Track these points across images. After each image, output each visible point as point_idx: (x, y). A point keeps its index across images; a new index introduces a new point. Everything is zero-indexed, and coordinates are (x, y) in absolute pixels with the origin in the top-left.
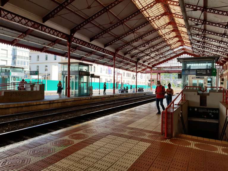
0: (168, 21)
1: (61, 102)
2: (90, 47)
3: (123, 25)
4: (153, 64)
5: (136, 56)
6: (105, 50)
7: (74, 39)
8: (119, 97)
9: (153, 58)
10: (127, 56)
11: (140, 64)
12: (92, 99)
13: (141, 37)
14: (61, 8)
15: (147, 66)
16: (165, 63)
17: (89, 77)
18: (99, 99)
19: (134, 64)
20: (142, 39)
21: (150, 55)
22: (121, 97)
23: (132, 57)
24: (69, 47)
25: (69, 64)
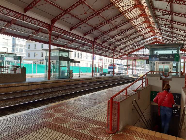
0: (139, 13)
1: (40, 84)
2: (70, 35)
3: (98, 16)
4: (129, 52)
5: (113, 45)
6: (84, 39)
8: (97, 80)
9: (128, 46)
10: (105, 44)
11: (117, 51)
13: (116, 27)
15: (124, 53)
16: (139, 51)
17: (69, 62)
18: (78, 81)
19: (112, 52)
20: (117, 29)
21: (126, 44)
22: (98, 79)
23: (110, 45)
24: (50, 35)
25: (50, 50)
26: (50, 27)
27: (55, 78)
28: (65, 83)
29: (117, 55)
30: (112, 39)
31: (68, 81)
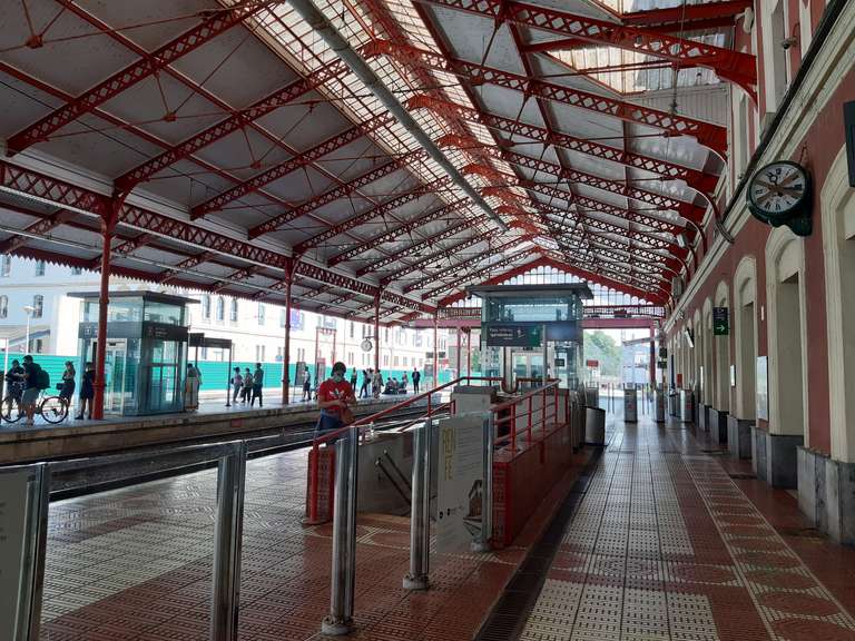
2: (190, 238)
4: (442, 296)
5: (372, 271)
6: (250, 249)
7: (128, 212)
8: (303, 415)
10: (340, 270)
11: (389, 297)
12: (192, 424)
13: (380, 208)
14: (75, 110)
17: (185, 343)
18: (221, 424)
20: (383, 214)
21: (423, 267)
22: (310, 415)
23: (360, 273)
24: (108, 238)
25: (104, 298)
26: (109, 207)
27: (121, 413)
28: (167, 430)
29: (393, 310)
30: (368, 248)
31: (181, 422)
